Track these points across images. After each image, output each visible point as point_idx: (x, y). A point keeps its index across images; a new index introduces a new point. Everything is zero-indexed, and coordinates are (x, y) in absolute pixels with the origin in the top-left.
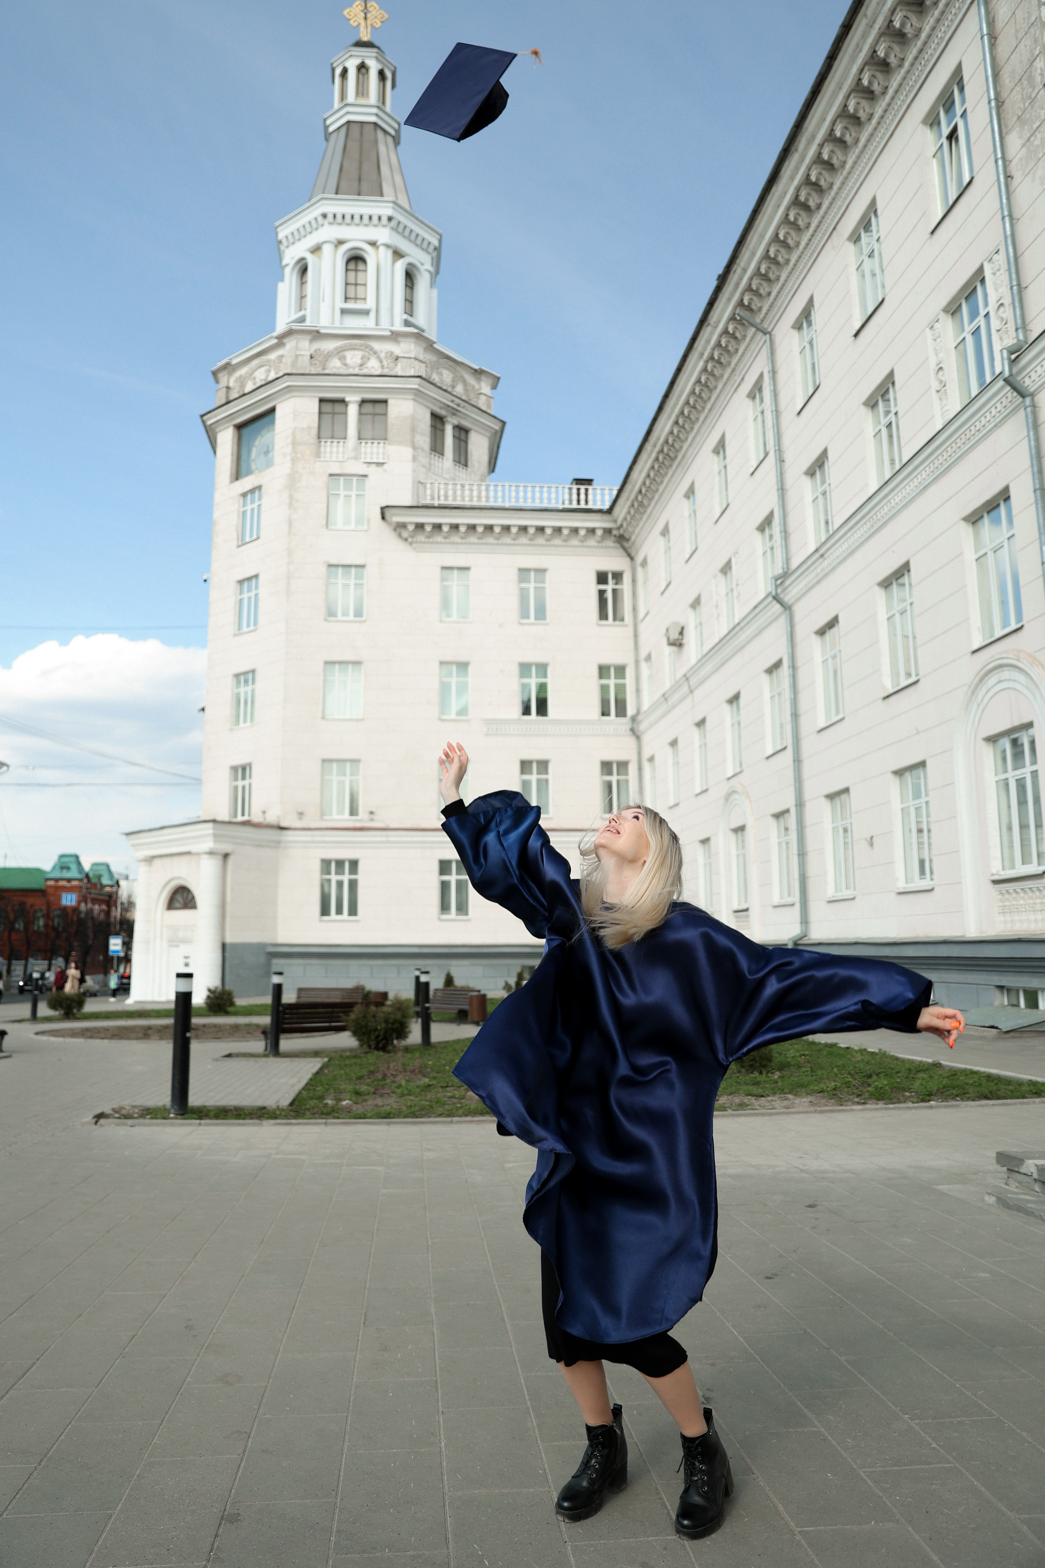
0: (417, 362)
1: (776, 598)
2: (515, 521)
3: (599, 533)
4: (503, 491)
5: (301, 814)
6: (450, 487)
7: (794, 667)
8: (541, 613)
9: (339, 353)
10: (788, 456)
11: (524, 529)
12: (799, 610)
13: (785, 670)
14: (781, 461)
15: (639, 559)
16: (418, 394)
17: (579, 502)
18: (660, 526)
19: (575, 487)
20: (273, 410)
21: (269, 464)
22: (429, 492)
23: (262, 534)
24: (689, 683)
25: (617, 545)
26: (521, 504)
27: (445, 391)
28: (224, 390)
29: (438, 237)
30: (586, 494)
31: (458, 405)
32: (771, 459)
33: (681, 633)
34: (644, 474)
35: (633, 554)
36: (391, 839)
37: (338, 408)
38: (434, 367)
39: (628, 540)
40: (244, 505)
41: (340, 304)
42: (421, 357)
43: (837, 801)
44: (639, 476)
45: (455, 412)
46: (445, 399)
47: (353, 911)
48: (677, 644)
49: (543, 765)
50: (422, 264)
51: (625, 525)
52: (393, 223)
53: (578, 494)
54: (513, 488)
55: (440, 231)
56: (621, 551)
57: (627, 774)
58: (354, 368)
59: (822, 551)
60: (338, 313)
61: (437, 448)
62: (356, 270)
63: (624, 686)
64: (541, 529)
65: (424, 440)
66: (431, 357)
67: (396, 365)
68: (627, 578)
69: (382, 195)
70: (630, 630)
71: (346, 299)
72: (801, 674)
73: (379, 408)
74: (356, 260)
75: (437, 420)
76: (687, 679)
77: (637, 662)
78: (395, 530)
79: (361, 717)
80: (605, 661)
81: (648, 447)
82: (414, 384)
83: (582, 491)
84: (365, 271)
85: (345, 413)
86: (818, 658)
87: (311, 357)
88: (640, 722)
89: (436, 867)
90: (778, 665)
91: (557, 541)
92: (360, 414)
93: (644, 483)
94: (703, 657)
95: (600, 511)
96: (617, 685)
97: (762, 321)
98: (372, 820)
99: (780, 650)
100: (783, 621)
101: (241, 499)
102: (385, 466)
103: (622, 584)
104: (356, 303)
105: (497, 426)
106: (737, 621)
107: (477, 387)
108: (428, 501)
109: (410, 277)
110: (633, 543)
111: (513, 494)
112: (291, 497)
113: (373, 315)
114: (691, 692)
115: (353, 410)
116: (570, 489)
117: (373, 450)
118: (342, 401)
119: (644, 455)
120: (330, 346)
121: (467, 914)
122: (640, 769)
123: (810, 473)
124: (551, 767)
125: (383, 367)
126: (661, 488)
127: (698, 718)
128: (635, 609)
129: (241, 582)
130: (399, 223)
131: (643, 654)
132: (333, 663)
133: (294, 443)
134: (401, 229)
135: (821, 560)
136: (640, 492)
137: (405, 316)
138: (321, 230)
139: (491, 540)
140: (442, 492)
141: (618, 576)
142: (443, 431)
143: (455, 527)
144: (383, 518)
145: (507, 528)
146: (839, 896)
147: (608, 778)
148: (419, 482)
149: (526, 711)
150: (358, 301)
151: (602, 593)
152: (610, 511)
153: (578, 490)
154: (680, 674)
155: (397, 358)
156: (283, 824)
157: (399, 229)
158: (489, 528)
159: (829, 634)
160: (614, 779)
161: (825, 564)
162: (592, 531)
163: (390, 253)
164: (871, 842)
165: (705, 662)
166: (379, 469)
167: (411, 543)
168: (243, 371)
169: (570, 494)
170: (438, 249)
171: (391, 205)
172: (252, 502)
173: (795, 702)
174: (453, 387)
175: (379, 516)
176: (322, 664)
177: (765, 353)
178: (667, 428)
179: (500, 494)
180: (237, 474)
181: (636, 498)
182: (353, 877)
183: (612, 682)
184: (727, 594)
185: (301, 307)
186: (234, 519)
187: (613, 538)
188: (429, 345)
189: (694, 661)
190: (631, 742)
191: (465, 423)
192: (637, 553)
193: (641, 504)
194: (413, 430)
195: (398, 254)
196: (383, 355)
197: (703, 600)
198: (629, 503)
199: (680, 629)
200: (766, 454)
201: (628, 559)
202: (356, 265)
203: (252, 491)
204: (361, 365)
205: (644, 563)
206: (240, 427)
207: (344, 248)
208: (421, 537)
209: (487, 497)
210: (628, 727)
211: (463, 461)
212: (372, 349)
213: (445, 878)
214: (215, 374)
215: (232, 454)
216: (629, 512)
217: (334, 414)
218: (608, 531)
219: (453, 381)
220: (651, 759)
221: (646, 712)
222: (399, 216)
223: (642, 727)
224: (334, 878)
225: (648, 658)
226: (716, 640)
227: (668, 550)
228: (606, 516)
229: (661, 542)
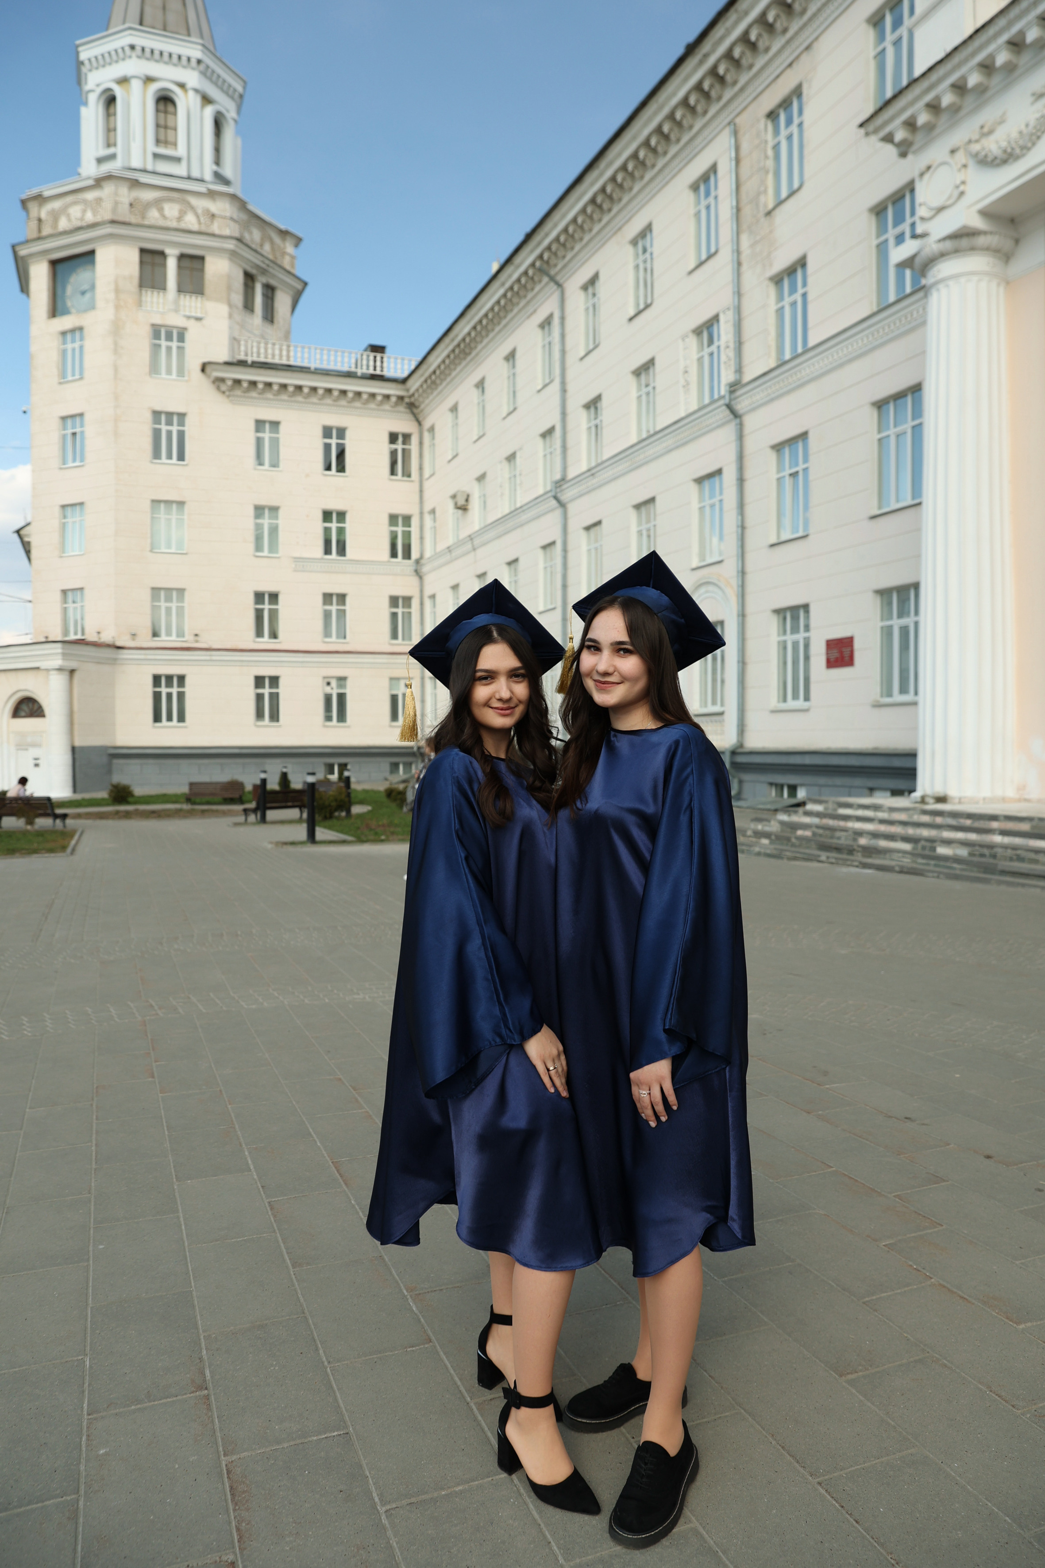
0: (232, 224)
1: (556, 498)
2: (322, 383)
3: (393, 399)
4: (309, 353)
5: (134, 635)
6: (262, 345)
7: (565, 550)
8: (341, 468)
9: (157, 203)
10: (570, 387)
11: (329, 391)
12: (572, 508)
13: (558, 549)
14: (564, 391)
15: (427, 424)
16: (233, 255)
17: (375, 368)
18: (449, 403)
19: (372, 355)
20: (92, 253)
21: (92, 307)
22: (243, 348)
23: (87, 374)
24: (472, 543)
25: (408, 411)
26: (325, 367)
27: (256, 251)
28: (36, 222)
29: (242, 83)
30: (382, 362)
31: (268, 266)
32: (556, 386)
33: (467, 500)
34: (439, 360)
35: (420, 419)
36: (214, 658)
37: (158, 259)
38: (245, 226)
39: (417, 407)
40: (64, 343)
41: (151, 148)
42: (235, 216)
44: (435, 361)
45: (264, 272)
46: (256, 260)
47: (181, 718)
48: (463, 508)
49: (342, 598)
50: (228, 111)
51: (416, 395)
52: (202, 67)
53: (375, 361)
54: (318, 351)
55: (245, 78)
56: (411, 417)
57: (409, 606)
58: (171, 220)
59: (593, 471)
60: (150, 157)
61: (248, 306)
62: (166, 112)
63: (409, 533)
64: (344, 392)
65: (238, 298)
66: (244, 216)
67: (212, 222)
68: (414, 440)
69: (189, 35)
70: (416, 486)
71: (158, 142)
72: (571, 556)
73: (196, 264)
74: (165, 101)
75: (249, 278)
76: (472, 539)
77: (421, 513)
78: (214, 382)
79: (185, 552)
80: (396, 511)
81: (447, 340)
82: (230, 245)
83: (378, 359)
84: (175, 114)
85: (164, 265)
86: (584, 548)
87: (131, 205)
88: (423, 565)
89: (252, 682)
90: (552, 544)
91: (358, 404)
92: (180, 267)
93: (439, 367)
94: (486, 526)
95: (395, 380)
96: (403, 532)
97: (557, 274)
98: (197, 641)
99: (555, 534)
100: (558, 512)
101: (60, 337)
102: (204, 322)
103: (410, 445)
104: (166, 147)
105: (299, 286)
106: (518, 505)
107: (282, 245)
108: (242, 358)
109: (218, 124)
110: (422, 411)
111: (318, 356)
112: (116, 344)
113: (184, 163)
114: (474, 549)
115: (172, 264)
116: (368, 356)
117: (191, 304)
118: (162, 254)
119: (442, 346)
120: (148, 195)
121: (278, 720)
122: (422, 604)
123: (587, 406)
124: (348, 600)
125: (200, 223)
126: (454, 374)
127: (480, 572)
128: (421, 468)
129: (64, 419)
130: (208, 67)
131: (427, 507)
132: (159, 501)
133: (117, 291)
134: (209, 73)
135: (591, 477)
136: (434, 372)
137: (215, 168)
138: (128, 61)
139: (300, 399)
140: (255, 350)
141: (407, 437)
142: (253, 289)
143: (269, 385)
144: (203, 370)
145: (314, 389)
147: (394, 610)
148: (235, 339)
149: (328, 550)
150: (169, 146)
151: (394, 454)
152: (404, 381)
153: (375, 357)
154: (464, 534)
155: (213, 216)
156: (119, 644)
157: (207, 74)
158: (299, 388)
159: (593, 531)
160: (400, 611)
161: (594, 481)
162: (387, 397)
163: (198, 99)
165: (489, 529)
166: (198, 324)
167: (228, 396)
168: (56, 205)
169: (368, 360)
170: (241, 96)
171: (200, 47)
172: (73, 341)
173: (565, 577)
174: (262, 245)
175: (198, 368)
176: (148, 503)
177: (556, 296)
178: (466, 330)
179: (306, 355)
180: (56, 309)
181: (430, 376)
182: (181, 690)
183: (400, 529)
184: (510, 478)
185: (110, 143)
186: (54, 356)
187: (404, 405)
188: (241, 204)
189: (477, 527)
190: (415, 580)
191: (273, 282)
192: (424, 418)
193: (434, 382)
194: (229, 288)
195: (206, 100)
196: (200, 211)
197: (489, 477)
198: (423, 379)
199: (465, 497)
200: (551, 380)
201: (415, 424)
202: (166, 106)
203: (73, 331)
204: (179, 219)
205: (432, 429)
206: (54, 263)
207: (154, 87)
208: (238, 392)
209: (295, 357)
210: (413, 568)
211: (269, 318)
212: (189, 203)
213: (260, 691)
214: (24, 203)
215: (49, 290)
216: (421, 386)
217: (153, 265)
218: (401, 398)
219: (262, 239)
220: (433, 597)
221: (429, 558)
222: (208, 60)
223: (425, 569)
224: (164, 690)
225: (433, 511)
226: (500, 516)
227: (456, 425)
228: (400, 386)
229: (449, 416)
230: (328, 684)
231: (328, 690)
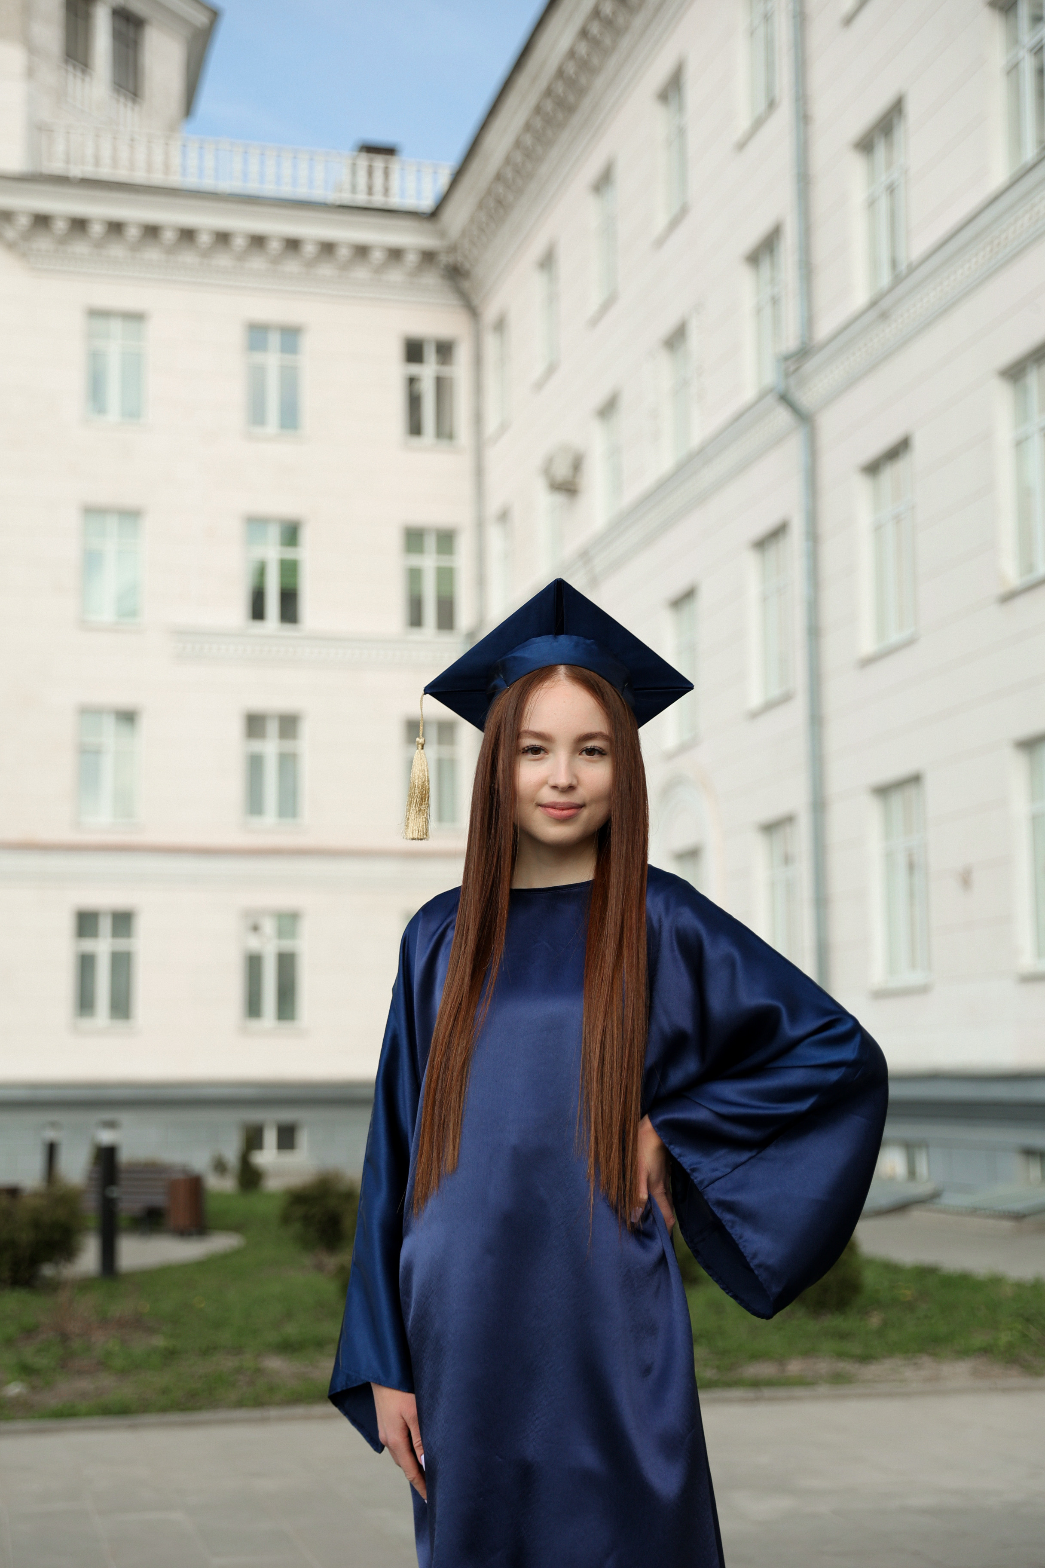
1: (785, 399)
2: (241, 223)
3: (411, 258)
4: (217, 157)
6: (104, 140)
7: (813, 537)
8: (290, 418)
10: (820, 109)
11: (258, 241)
12: (829, 424)
13: (796, 539)
14: (804, 122)
15: (490, 314)
17: (370, 190)
18: (535, 249)
19: (363, 160)
22: (57, 147)
24: (591, 568)
25: (446, 285)
26: (253, 187)
30: (386, 177)
32: (785, 113)
33: (575, 467)
34: (509, 139)
35: (476, 305)
39: (467, 275)
43: (897, 800)
44: (498, 142)
48: (566, 488)
49: (290, 724)
51: (464, 245)
53: (370, 176)
56: (454, 297)
57: (454, 744)
59: (882, 307)
61: (76, 54)
63: (453, 569)
64: (293, 245)
65: (49, 35)
68: (463, 354)
70: (468, 459)
76: (589, 560)
77: (480, 523)
80: (418, 518)
81: (523, 81)
83: (378, 170)
86: (864, 521)
89: (67, 924)
90: (779, 532)
91: (326, 270)
93: (509, 159)
94: (621, 516)
95: (413, 215)
96: (438, 569)
99: (786, 504)
100: (794, 445)
103: (453, 364)
105: (201, 18)
106: (695, 445)
108: (56, 166)
110: (478, 282)
111: (237, 164)
114: (596, 584)
116: (353, 163)
119: (512, 100)
121: (128, 1017)
123: (863, 146)
124: (306, 729)
126: (544, 171)
128: (477, 418)
131: (493, 506)
136: (500, 175)
139: (190, 259)
140: (88, 150)
141: (445, 350)
142: (87, 17)
143: (116, 228)
145: (223, 238)
146: (896, 982)
148: (40, 125)
149: (258, 612)
151: (412, 381)
152: (434, 214)
153: (369, 166)
154: (571, 549)
158: (188, 235)
159: (889, 473)
160: (430, 753)
161: (886, 332)
162: (395, 254)
164: (966, 880)
165: (627, 525)
167: (21, 256)
169: (354, 173)
173: (813, 607)
179: (209, 163)
181: (491, 189)
183: (429, 562)
184: (675, 391)
187: (437, 272)
189: (601, 523)
192: (486, 301)
193: (500, 202)
194: (27, 10)
197: (624, 403)
198: (475, 199)
199: (572, 459)
200: (772, 105)
201: (464, 315)
205: (500, 326)
208: (43, 243)
209: (184, 169)
211: (128, 87)
213: (87, 946)
216: (473, 218)
218: (428, 257)
225: (504, 516)
226: (651, 483)
227: (552, 298)
228: (427, 226)
229: (537, 282)
230: (256, 928)
231: (254, 943)
